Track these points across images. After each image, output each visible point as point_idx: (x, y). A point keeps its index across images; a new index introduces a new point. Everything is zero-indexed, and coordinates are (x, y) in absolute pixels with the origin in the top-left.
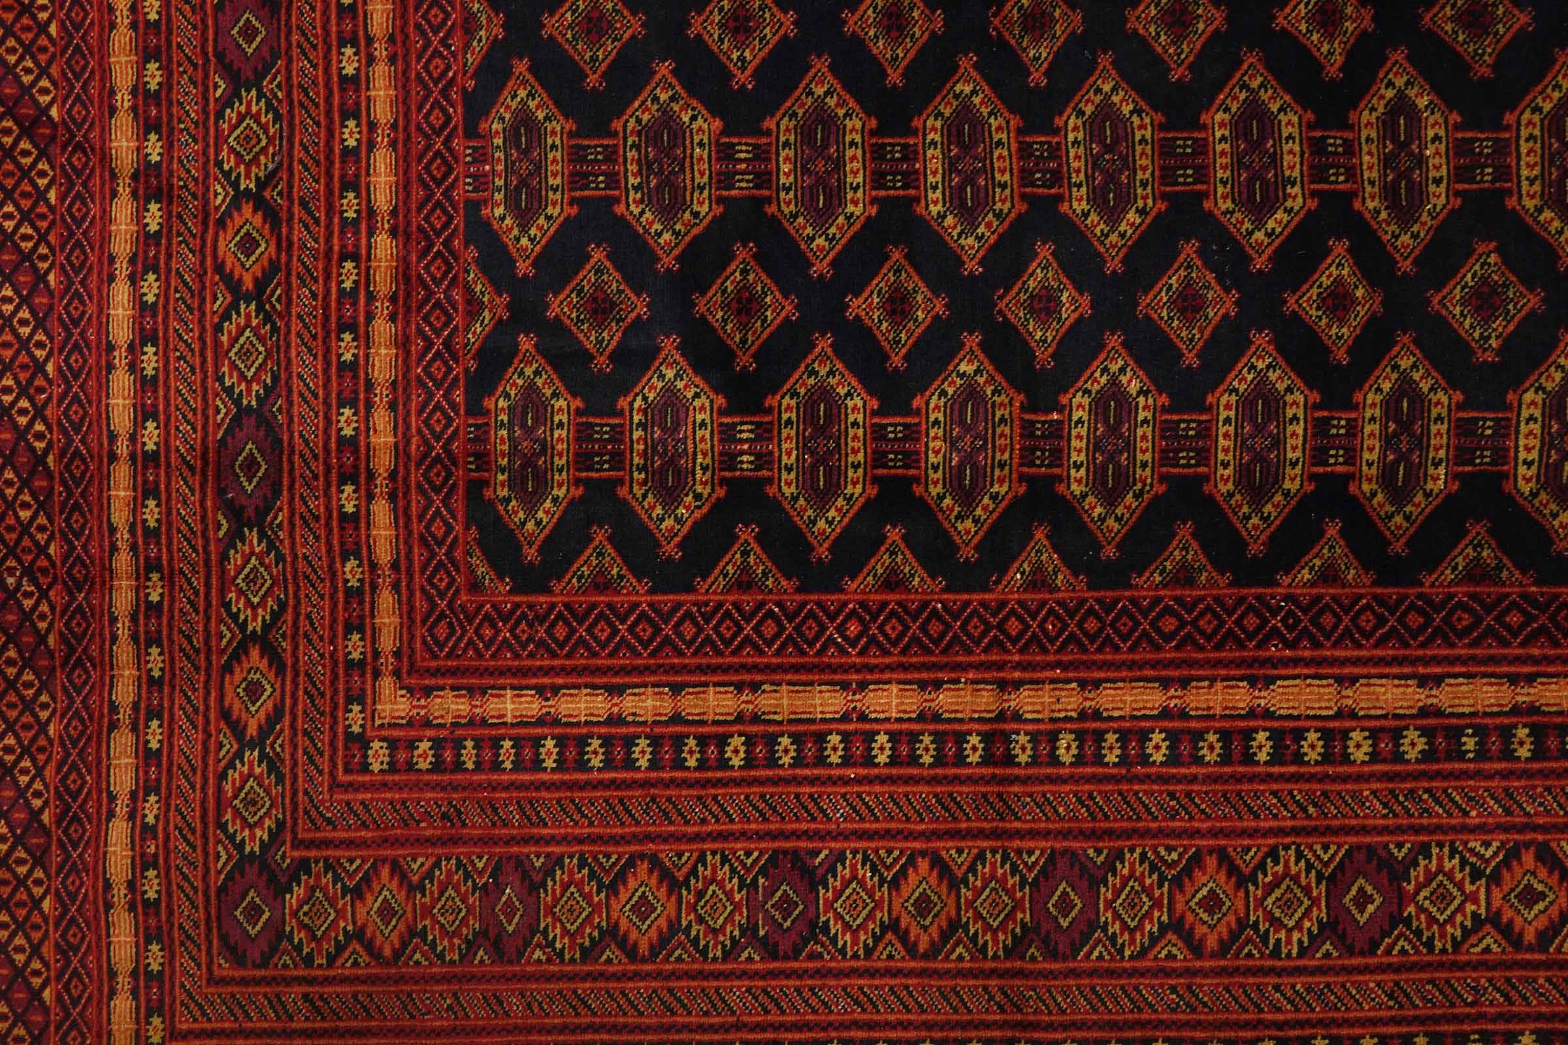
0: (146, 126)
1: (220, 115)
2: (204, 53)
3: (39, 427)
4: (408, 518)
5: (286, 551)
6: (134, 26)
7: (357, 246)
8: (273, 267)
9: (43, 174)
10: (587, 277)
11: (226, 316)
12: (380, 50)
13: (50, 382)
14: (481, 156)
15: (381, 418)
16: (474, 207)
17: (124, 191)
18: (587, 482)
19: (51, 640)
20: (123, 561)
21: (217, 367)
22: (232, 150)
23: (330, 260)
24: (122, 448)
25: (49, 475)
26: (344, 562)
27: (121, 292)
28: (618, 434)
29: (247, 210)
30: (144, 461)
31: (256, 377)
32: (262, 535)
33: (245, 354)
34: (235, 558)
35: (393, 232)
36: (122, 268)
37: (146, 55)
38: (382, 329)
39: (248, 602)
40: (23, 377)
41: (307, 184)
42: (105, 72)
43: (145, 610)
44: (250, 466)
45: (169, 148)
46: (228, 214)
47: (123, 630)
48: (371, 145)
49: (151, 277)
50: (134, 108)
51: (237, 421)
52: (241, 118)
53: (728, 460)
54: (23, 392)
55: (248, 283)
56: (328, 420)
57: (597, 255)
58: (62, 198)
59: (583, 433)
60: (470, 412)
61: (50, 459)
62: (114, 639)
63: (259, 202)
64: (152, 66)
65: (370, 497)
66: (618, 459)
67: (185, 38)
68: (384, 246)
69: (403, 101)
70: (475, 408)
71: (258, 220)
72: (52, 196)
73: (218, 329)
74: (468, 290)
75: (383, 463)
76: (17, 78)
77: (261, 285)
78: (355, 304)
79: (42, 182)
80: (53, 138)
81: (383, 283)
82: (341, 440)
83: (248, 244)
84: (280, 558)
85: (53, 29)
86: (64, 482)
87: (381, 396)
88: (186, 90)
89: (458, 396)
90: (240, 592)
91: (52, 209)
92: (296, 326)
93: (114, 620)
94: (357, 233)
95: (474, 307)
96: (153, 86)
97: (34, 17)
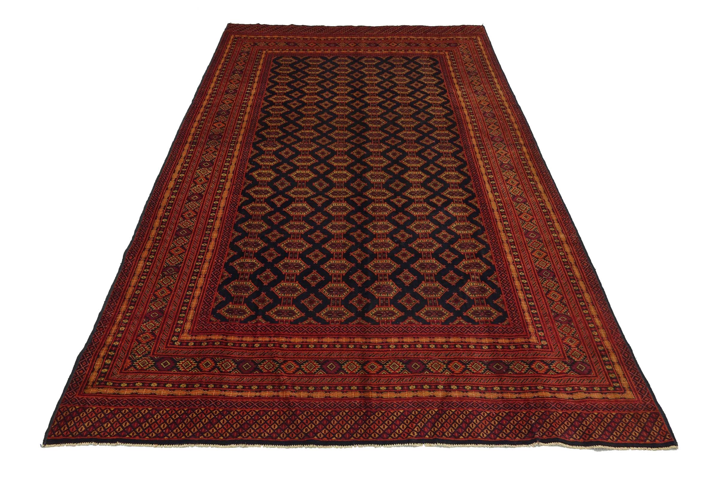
0: (436, 389)
1: (432, 372)
2: (420, 376)
3: (501, 414)
4: (500, 336)
5: (512, 360)
6: (417, 391)
7: (453, 345)
8: (459, 361)
9: (449, 413)
10: (452, 304)
11: (470, 371)
12: (416, 340)
13: (491, 413)
14: (433, 322)
15: (484, 341)
16: (442, 324)
17: (449, 394)
18: (487, 304)
19: (543, 411)
20: (523, 396)
21: (480, 374)
22: (439, 370)
23: (457, 350)
24: (500, 395)
25: (510, 412)
26: (510, 349)
27: (470, 394)
28: (477, 299)
29: (450, 366)
30: (502, 391)
31: (481, 365)
32: (510, 365)
33: (477, 367)
34: (516, 371)
35: (449, 338)
36: (465, 394)
37: (422, 389)
38: (467, 340)
39: (523, 368)
40: (491, 419)
41: (443, 354)
42: (426, 398)
43: (531, 390)
44: (497, 367)
45: (440, 384)
46: (451, 371)
47: (536, 395)
48: (434, 342)
49: (466, 387)
50: (433, 391)
51: (490, 370)
52: (432, 368)
53: (478, 280)
54: (494, 419)
55: (463, 366)
56: (486, 351)
57: (448, 302)
58: (454, 408)
59: (478, 304)
60: (479, 324)
61: (507, 412)
62: (538, 397)
63: (448, 364)
64: (424, 387)
65: (498, 343)
66: (482, 298)
67: (418, 380)
68: (452, 340)
69: (425, 336)
70: (478, 323)
71: (451, 364)
72: (453, 410)
73: (473, 373)
74: (457, 324)
75: (491, 341)
76: (430, 419)
77: (463, 364)
78: (464, 345)
79: (451, 413)
80: (442, 410)
81: (459, 339)
82: (489, 348)
83: (456, 366)
84: (513, 361)
85: (419, 410)
86: (510, 409)
87: (479, 341)
88: (428, 380)
89: (476, 326)
90: (522, 370)
91: (456, 410)
92: (470, 357)
93: (535, 397)
94: (451, 345)
95: (460, 323)
96: (428, 387)
97: (417, 415)
